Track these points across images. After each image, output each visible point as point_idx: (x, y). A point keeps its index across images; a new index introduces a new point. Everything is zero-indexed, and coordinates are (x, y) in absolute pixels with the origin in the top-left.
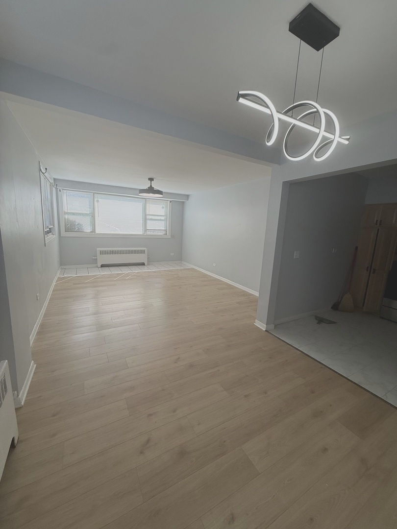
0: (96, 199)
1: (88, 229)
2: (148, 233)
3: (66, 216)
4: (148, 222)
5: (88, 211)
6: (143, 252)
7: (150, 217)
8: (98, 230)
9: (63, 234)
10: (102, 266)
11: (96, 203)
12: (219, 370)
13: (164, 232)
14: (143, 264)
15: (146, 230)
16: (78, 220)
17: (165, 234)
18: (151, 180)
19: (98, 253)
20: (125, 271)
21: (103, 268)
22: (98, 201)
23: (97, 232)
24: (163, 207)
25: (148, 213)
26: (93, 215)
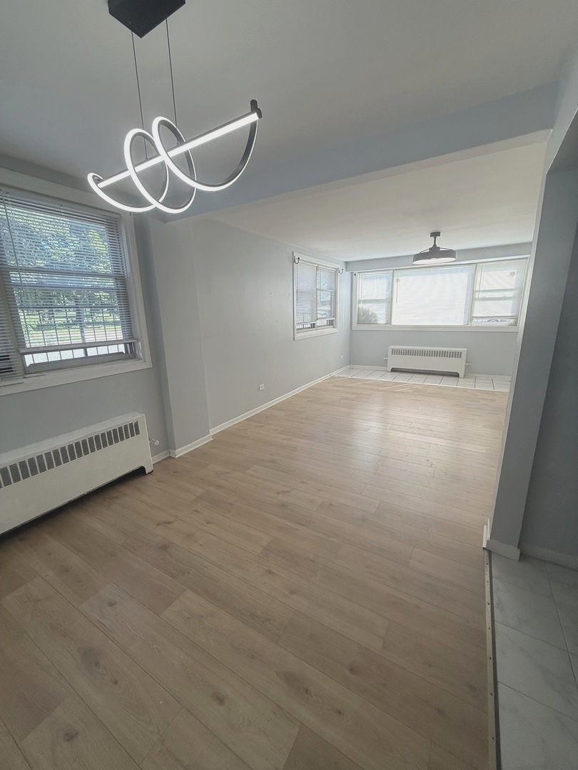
0: (395, 278)
1: (382, 320)
2: (475, 323)
3: (361, 305)
4: (477, 303)
5: (383, 295)
6: (458, 355)
7: (482, 295)
8: (396, 321)
9: (355, 326)
10: (393, 370)
11: (395, 283)
12: (297, 529)
13: (512, 321)
14: (457, 375)
15: (471, 318)
16: (371, 308)
17: (511, 325)
18: (435, 234)
19: (390, 352)
21: (393, 373)
22: (398, 280)
23: (393, 324)
24: (514, 273)
25: (477, 289)
26: (390, 301)
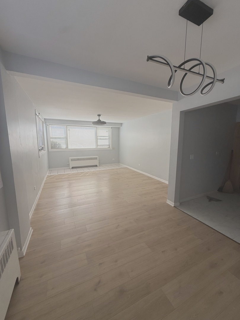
0: (68, 129)
1: (64, 146)
2: (99, 147)
3: (52, 140)
4: (98, 140)
5: (63, 136)
6: (96, 159)
7: (100, 138)
8: (70, 147)
9: (50, 150)
10: (73, 168)
11: (68, 131)
12: (144, 234)
13: (108, 146)
14: (96, 166)
15: (97, 145)
16: (58, 141)
17: (108, 147)
18: (99, 115)
19: (70, 160)
20: (86, 170)
23: (69, 148)
24: (107, 131)
25: (98, 136)
26: (67, 138)
